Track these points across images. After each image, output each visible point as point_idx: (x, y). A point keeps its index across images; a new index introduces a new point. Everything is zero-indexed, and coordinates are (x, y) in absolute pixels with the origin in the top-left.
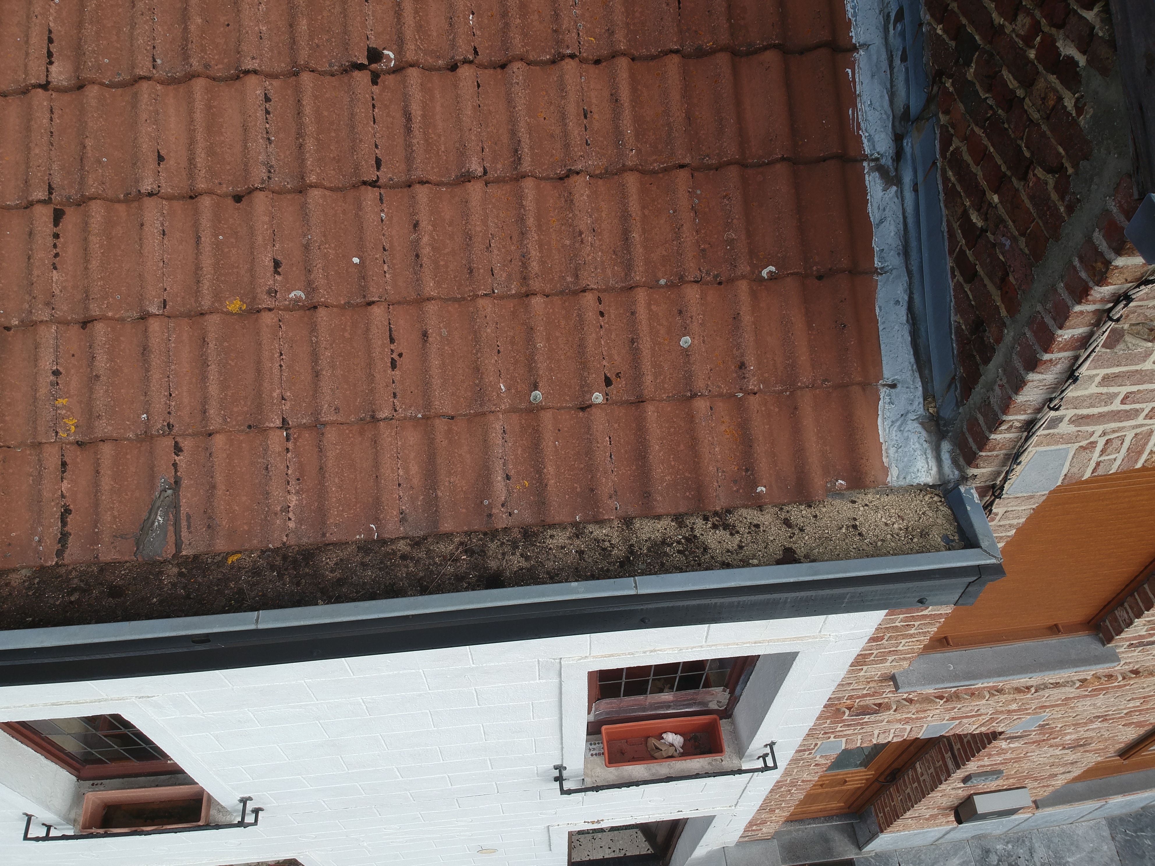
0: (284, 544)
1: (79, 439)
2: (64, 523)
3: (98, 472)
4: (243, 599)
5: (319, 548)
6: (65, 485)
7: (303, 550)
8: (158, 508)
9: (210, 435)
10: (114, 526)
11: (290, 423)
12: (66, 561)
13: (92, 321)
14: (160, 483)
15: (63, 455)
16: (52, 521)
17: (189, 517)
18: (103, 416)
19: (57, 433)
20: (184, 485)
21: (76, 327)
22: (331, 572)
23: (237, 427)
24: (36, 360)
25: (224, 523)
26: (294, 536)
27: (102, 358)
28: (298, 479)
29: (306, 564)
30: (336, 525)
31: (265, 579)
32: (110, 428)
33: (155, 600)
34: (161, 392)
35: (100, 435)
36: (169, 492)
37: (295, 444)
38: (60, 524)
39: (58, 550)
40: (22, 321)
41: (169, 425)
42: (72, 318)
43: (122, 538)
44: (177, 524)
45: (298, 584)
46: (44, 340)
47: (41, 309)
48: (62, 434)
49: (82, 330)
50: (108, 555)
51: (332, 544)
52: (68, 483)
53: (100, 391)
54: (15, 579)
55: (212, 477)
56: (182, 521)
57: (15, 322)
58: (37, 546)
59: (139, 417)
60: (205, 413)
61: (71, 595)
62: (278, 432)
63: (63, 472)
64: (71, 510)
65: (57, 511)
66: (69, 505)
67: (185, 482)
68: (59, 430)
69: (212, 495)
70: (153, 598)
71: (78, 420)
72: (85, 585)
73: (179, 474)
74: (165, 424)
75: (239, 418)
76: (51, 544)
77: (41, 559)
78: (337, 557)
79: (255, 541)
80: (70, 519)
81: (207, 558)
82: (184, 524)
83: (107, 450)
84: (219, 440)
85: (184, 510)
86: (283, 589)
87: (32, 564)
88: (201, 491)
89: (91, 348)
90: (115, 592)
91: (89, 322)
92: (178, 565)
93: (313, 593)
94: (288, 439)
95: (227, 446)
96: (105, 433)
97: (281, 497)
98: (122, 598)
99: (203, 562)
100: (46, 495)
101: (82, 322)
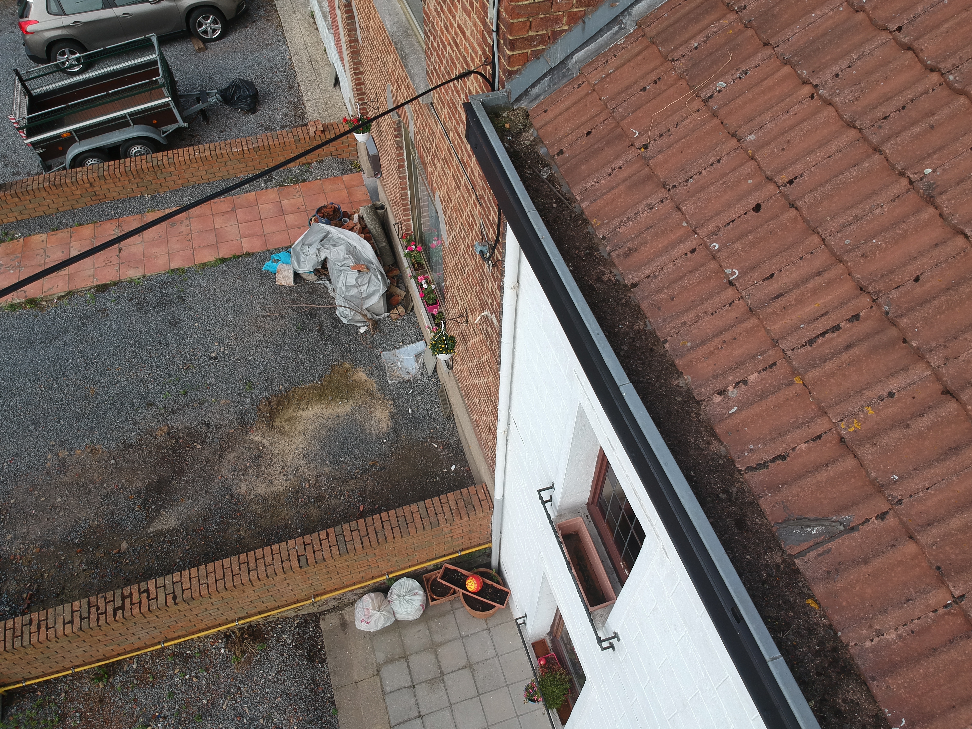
0: (847, 645)
1: (846, 439)
2: (773, 460)
3: (827, 465)
4: (783, 631)
5: (858, 677)
6: (803, 446)
7: (849, 662)
8: (823, 525)
9: (911, 537)
10: (790, 498)
11: (963, 603)
12: (745, 476)
13: (954, 397)
14: (845, 517)
15: (826, 433)
16: (771, 452)
17: (828, 551)
18: (877, 447)
19: (842, 420)
20: (853, 535)
21: (941, 387)
22: (844, 700)
23: (932, 557)
24: (892, 375)
25: (839, 585)
26: (858, 650)
27: (927, 421)
28: (912, 632)
29: (838, 673)
30: (888, 687)
31: (808, 641)
32: (869, 457)
33: (749, 557)
34: (925, 481)
35: (859, 453)
36: (842, 528)
37: (945, 614)
38: (771, 458)
39: (751, 466)
40: (918, 348)
41: (900, 500)
42: (946, 381)
43: (784, 507)
44: (817, 545)
45: (819, 674)
46: (913, 372)
47: (939, 357)
48: (843, 425)
49: (940, 393)
50: (766, 504)
51: (868, 688)
52: (805, 448)
53: (896, 434)
54: (715, 446)
55: (874, 556)
56: (822, 547)
57: (914, 344)
58: (747, 450)
59: (893, 473)
60: (929, 525)
61: (723, 493)
62: (948, 595)
63: (813, 440)
64: (785, 460)
65: (780, 451)
66: (788, 456)
67: (856, 535)
68: (845, 420)
69: (858, 564)
70: (749, 555)
71: (861, 430)
72: (735, 499)
73: (861, 526)
74: (900, 498)
75: (941, 555)
76: (754, 459)
77: (739, 458)
78: (858, 698)
79: (836, 617)
80: (779, 462)
81: (801, 581)
82: (821, 550)
83: (849, 463)
84: (911, 548)
85: (832, 545)
86: (808, 662)
87: (732, 453)
88: (856, 552)
89: (929, 408)
90: (740, 524)
91: (951, 395)
92: (784, 561)
93: (817, 692)
94: (946, 606)
95: (909, 557)
96: (864, 456)
97: (889, 625)
98: (738, 532)
99: (796, 580)
100: (789, 438)
101: (947, 390)
